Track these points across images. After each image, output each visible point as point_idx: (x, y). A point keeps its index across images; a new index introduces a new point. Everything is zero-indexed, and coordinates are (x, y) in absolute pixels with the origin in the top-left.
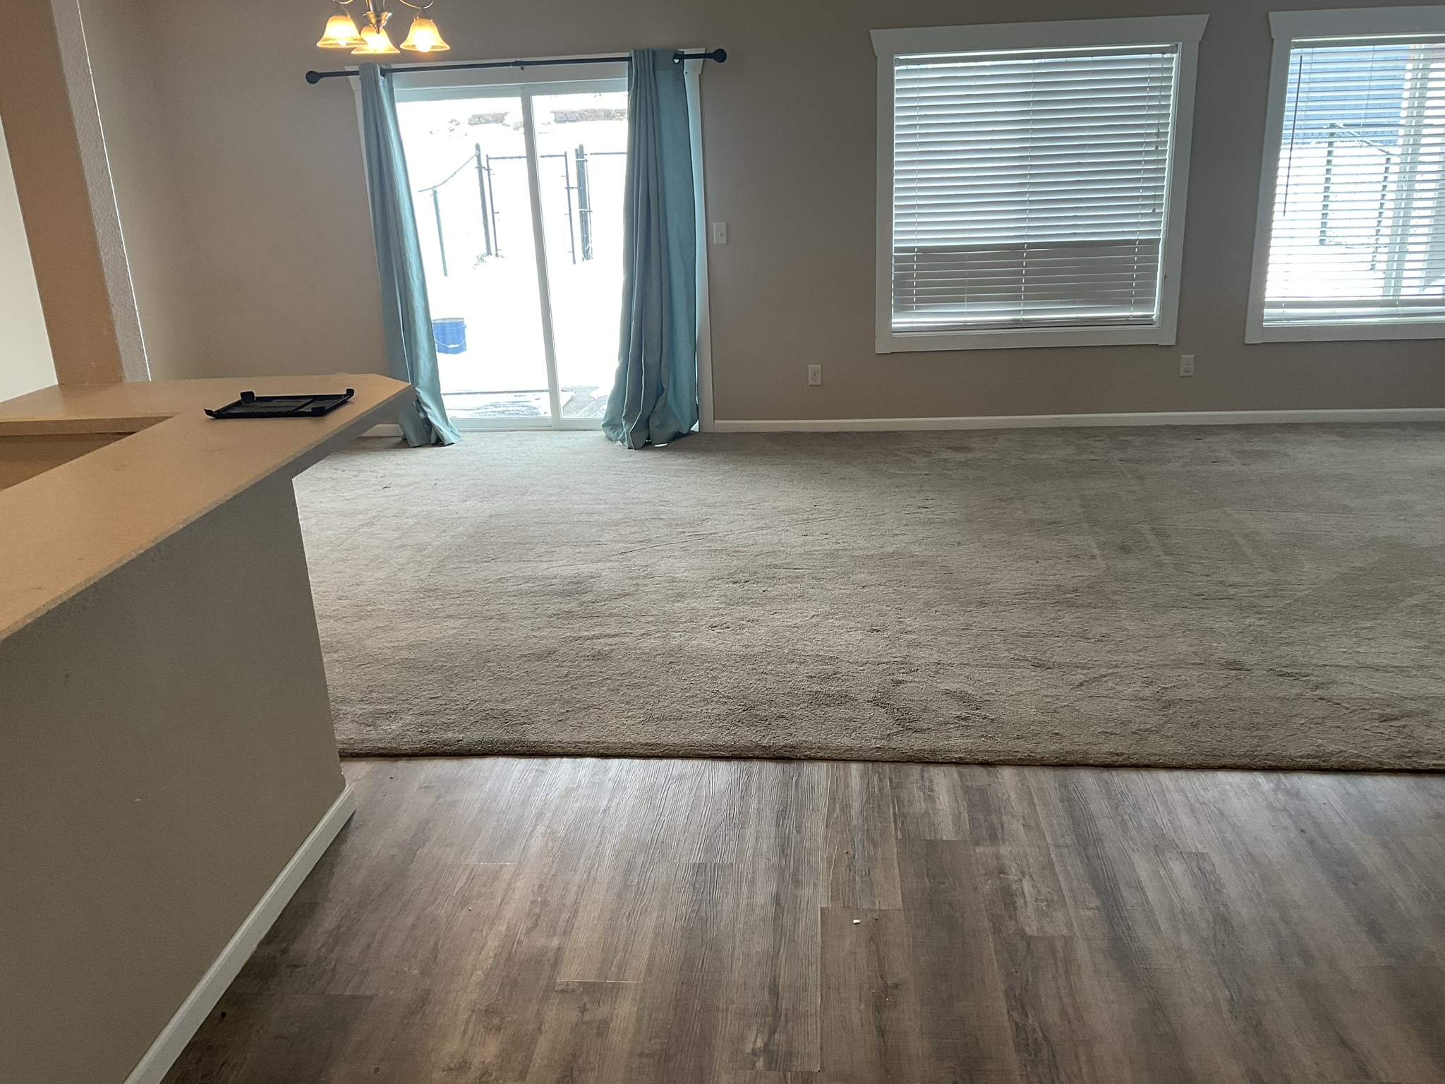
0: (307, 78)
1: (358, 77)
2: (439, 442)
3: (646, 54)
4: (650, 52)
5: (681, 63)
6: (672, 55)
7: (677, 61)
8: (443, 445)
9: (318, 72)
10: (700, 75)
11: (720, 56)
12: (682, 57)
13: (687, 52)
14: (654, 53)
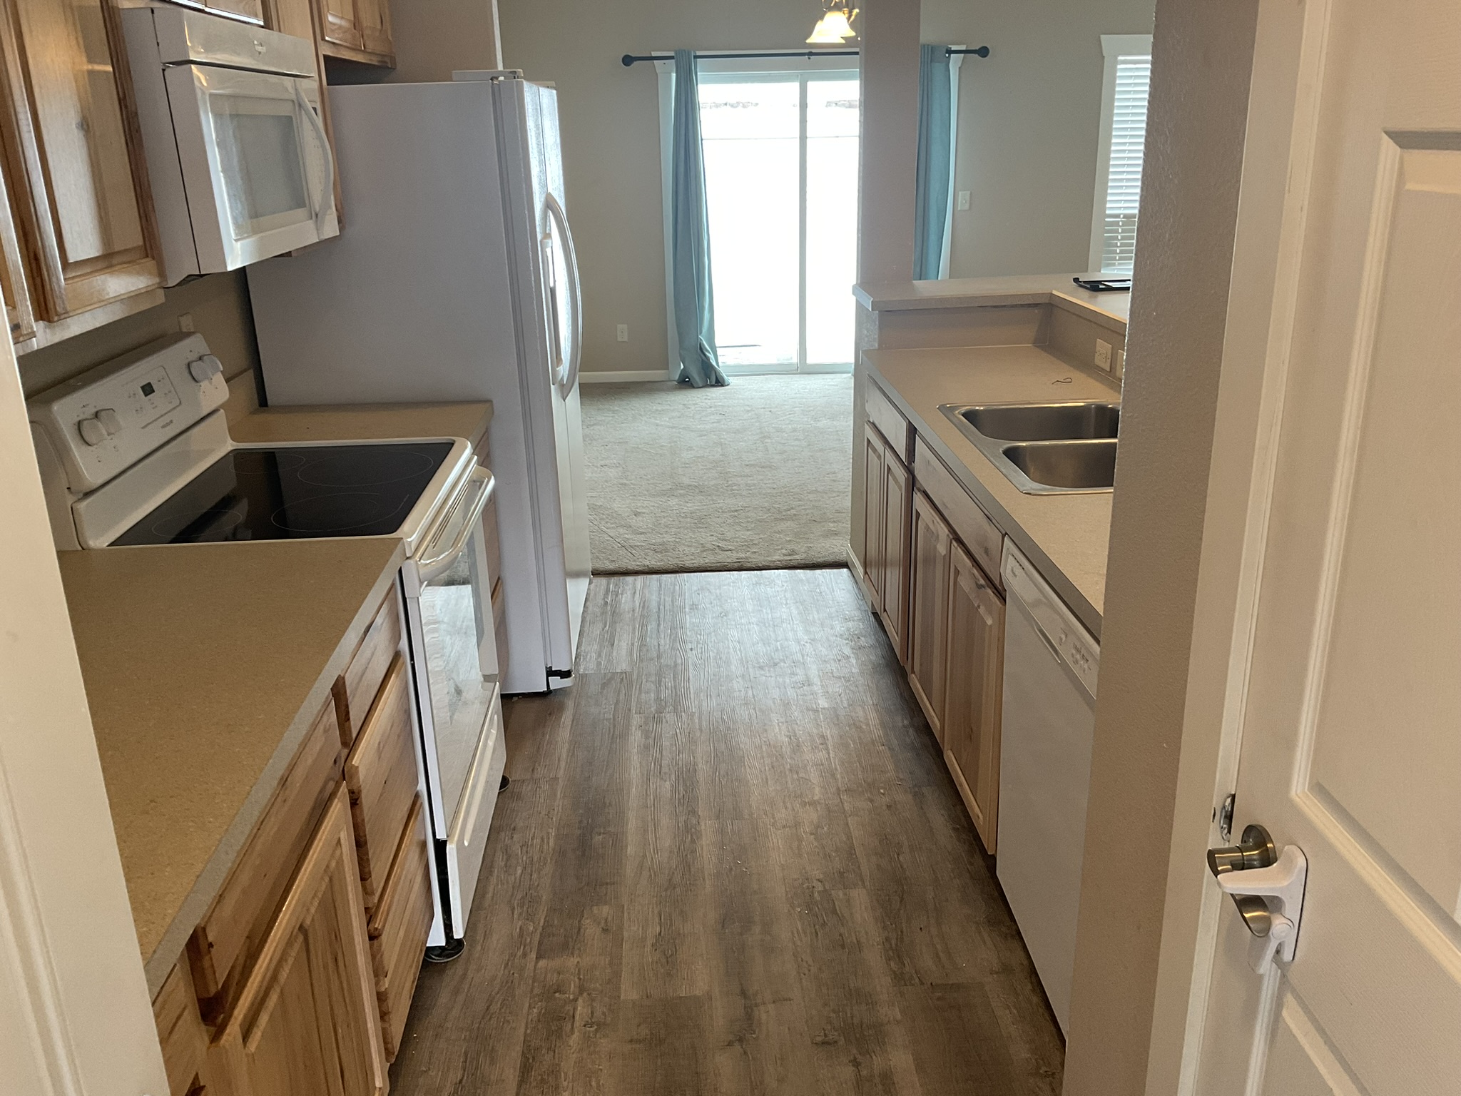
0: (623, 59)
1: (673, 61)
2: (719, 383)
3: (926, 49)
4: (930, 47)
5: (949, 56)
6: (945, 51)
7: (947, 55)
8: (722, 386)
9: (633, 56)
10: (960, 68)
11: (983, 52)
12: (950, 52)
13: (954, 48)
14: (932, 48)
